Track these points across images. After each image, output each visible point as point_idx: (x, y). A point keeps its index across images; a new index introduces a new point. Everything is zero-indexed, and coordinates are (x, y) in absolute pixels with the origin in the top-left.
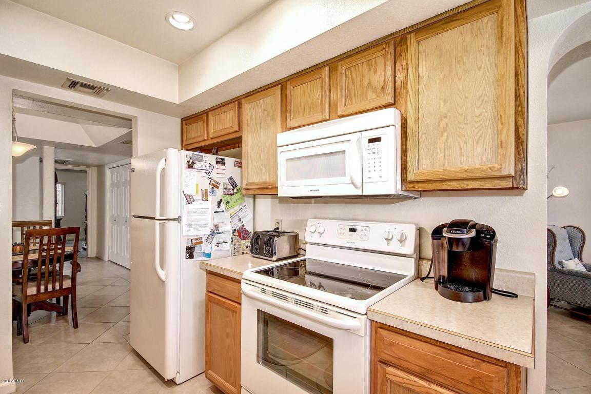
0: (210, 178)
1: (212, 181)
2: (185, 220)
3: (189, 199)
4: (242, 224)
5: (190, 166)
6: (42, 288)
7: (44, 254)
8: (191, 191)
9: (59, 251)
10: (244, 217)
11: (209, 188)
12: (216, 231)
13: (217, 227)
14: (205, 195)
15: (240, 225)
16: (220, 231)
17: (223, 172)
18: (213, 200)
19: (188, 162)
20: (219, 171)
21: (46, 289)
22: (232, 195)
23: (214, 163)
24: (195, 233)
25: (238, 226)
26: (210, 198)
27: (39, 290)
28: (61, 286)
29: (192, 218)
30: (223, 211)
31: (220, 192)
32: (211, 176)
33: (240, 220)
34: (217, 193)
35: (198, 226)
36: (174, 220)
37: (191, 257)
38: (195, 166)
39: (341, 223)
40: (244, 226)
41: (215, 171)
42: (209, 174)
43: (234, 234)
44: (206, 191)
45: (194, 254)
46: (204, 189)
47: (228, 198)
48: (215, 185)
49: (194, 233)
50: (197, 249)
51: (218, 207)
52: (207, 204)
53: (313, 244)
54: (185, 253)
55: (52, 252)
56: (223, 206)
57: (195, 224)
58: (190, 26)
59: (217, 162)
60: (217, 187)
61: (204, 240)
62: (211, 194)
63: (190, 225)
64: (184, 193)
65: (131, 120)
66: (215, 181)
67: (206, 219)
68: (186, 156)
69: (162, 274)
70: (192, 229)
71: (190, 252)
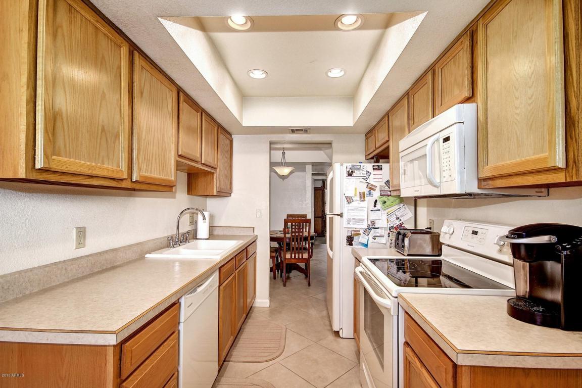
0: (368, 183)
1: (369, 185)
2: (345, 216)
3: (349, 200)
4: (401, 222)
5: (350, 174)
6: (293, 255)
7: (293, 234)
8: (350, 193)
9: (301, 234)
10: (402, 216)
11: (366, 191)
12: (372, 226)
13: (373, 223)
14: (362, 196)
15: (398, 223)
16: (376, 226)
17: (380, 176)
18: (370, 200)
19: (348, 171)
20: (376, 176)
21: (295, 256)
22: (388, 196)
23: (371, 170)
24: (355, 226)
25: (396, 224)
26: (366, 199)
27: (291, 256)
28: (302, 256)
29: (351, 214)
30: (379, 210)
31: (376, 194)
32: (368, 181)
33: (398, 218)
34: (374, 195)
35: (357, 221)
36: (338, 215)
37: (351, 244)
38: (354, 174)
39: (467, 225)
40: (402, 224)
41: (372, 176)
42: (366, 179)
43: (391, 230)
44: (364, 194)
45: (353, 242)
46: (362, 191)
47: (385, 199)
48: (371, 188)
49: (353, 226)
50: (355, 239)
51: (375, 206)
52: (364, 204)
53: (448, 245)
54: (346, 241)
55: (297, 234)
56: (379, 206)
57: (354, 219)
58: (342, 73)
59: (374, 169)
60: (374, 190)
61: (362, 232)
62: (368, 195)
63: (349, 219)
64: (346, 195)
65: (331, 144)
66: (372, 185)
67: (363, 216)
68: (347, 167)
69: (331, 253)
70: (351, 223)
71: (350, 240)
